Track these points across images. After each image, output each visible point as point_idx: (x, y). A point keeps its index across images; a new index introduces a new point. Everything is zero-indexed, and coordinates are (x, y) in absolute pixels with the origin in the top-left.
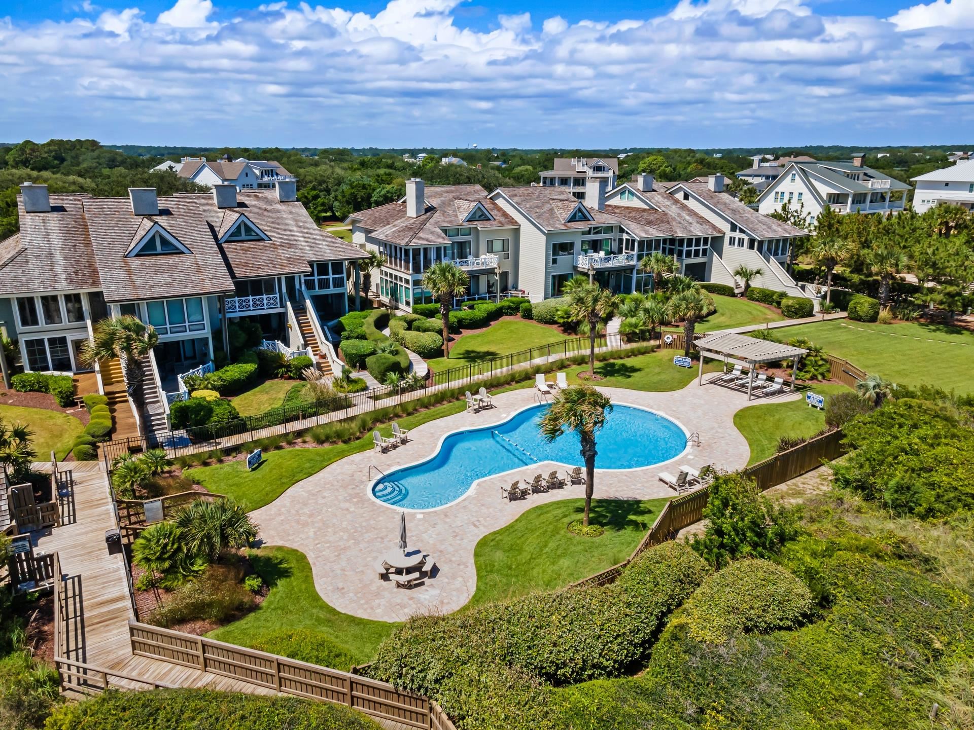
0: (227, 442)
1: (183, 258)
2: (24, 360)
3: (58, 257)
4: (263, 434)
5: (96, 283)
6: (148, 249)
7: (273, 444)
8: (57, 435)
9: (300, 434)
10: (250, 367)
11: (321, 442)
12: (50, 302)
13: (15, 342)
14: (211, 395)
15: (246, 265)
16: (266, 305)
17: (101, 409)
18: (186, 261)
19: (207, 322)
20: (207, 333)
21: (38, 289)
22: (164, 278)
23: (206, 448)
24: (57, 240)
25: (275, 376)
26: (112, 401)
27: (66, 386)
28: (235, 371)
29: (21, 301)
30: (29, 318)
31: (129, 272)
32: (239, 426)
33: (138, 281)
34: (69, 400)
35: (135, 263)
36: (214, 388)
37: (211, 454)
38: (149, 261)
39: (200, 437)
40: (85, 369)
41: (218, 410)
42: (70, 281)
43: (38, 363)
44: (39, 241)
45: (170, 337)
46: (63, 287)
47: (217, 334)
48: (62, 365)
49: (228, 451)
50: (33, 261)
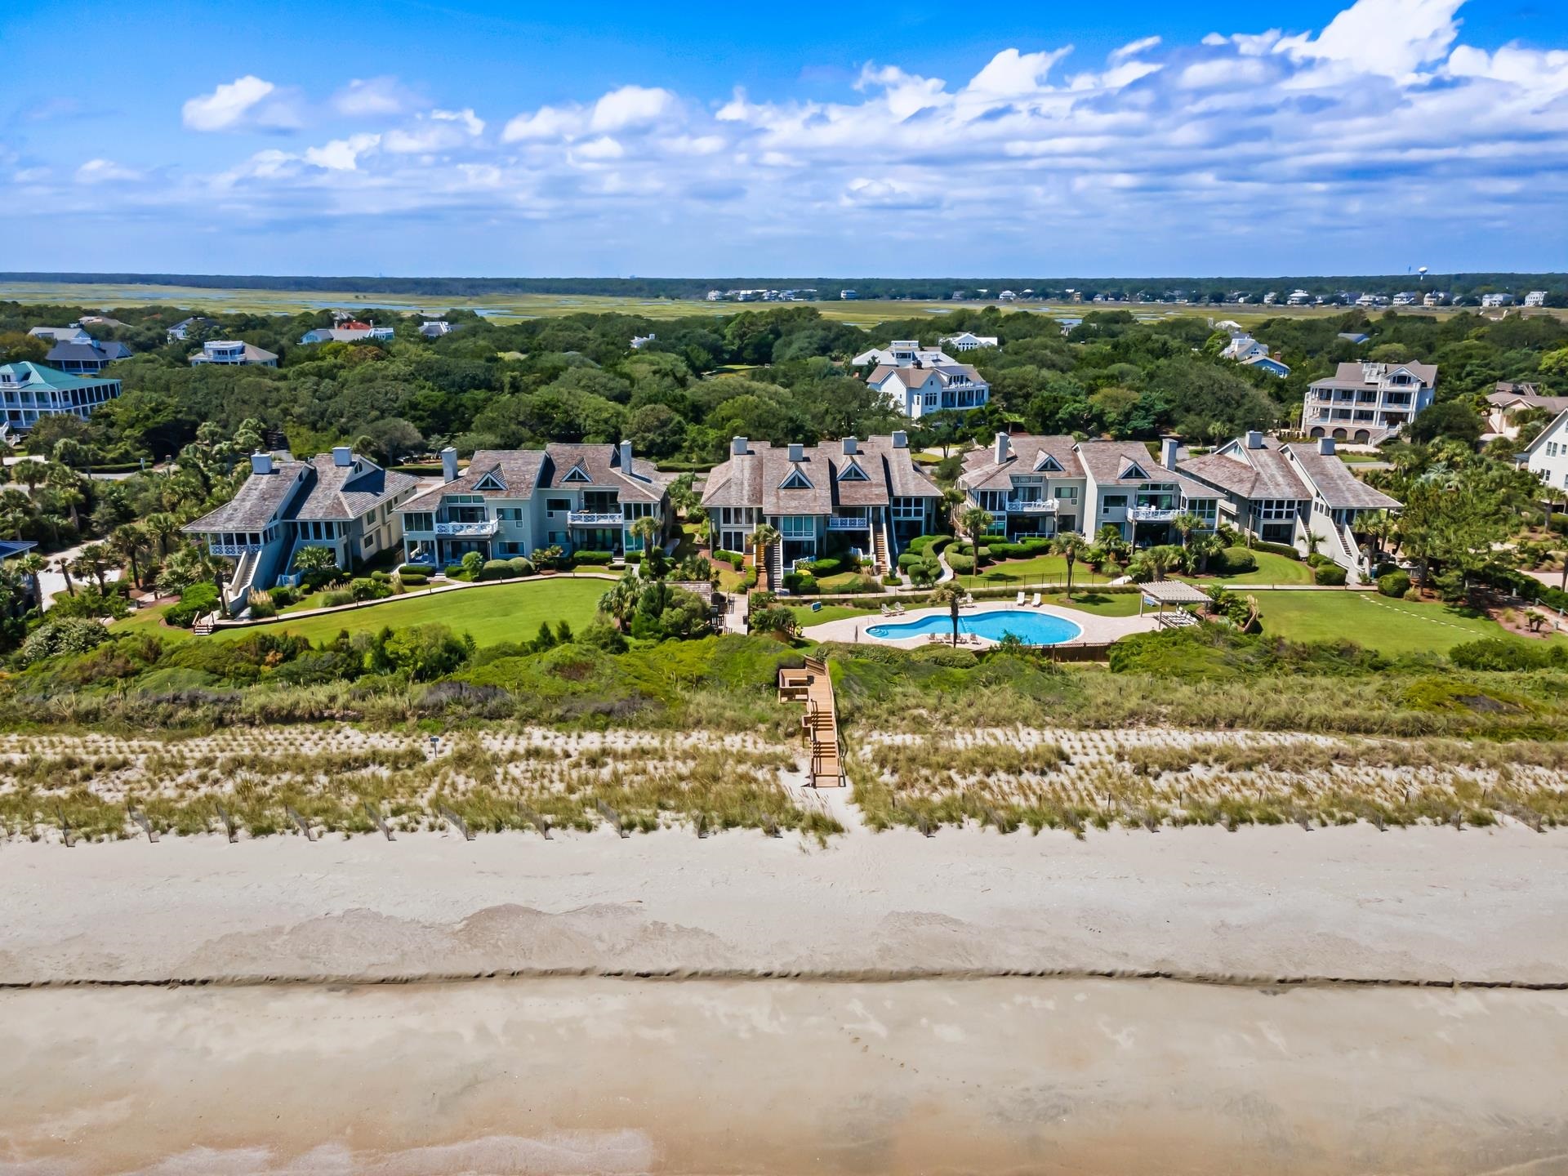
0: (806, 597)
1: (809, 491)
2: (721, 544)
3: (746, 484)
4: (827, 597)
5: (761, 503)
6: (790, 485)
7: (831, 603)
8: (731, 583)
9: (845, 601)
10: (835, 562)
11: (856, 606)
12: (738, 511)
13: (719, 533)
14: (805, 573)
15: (847, 497)
16: (857, 525)
17: (753, 573)
18: (809, 493)
19: (814, 532)
20: (814, 538)
21: (734, 503)
22: (794, 503)
23: (795, 598)
24: (747, 473)
25: (850, 570)
26: (758, 571)
27: (738, 559)
28: (825, 563)
29: (725, 509)
30: (727, 520)
31: (778, 498)
32: (815, 590)
33: (781, 504)
34: (739, 567)
35: (782, 493)
36: (810, 570)
37: (797, 601)
38: (789, 492)
39: (794, 592)
40: (749, 551)
41: (806, 580)
42: (749, 500)
43: (727, 546)
44: (738, 474)
45: (793, 538)
46: (745, 504)
47: (820, 540)
48: (739, 548)
49: (806, 602)
50: (734, 487)
